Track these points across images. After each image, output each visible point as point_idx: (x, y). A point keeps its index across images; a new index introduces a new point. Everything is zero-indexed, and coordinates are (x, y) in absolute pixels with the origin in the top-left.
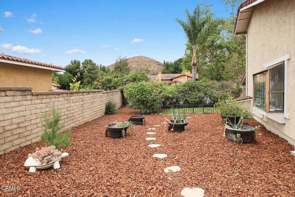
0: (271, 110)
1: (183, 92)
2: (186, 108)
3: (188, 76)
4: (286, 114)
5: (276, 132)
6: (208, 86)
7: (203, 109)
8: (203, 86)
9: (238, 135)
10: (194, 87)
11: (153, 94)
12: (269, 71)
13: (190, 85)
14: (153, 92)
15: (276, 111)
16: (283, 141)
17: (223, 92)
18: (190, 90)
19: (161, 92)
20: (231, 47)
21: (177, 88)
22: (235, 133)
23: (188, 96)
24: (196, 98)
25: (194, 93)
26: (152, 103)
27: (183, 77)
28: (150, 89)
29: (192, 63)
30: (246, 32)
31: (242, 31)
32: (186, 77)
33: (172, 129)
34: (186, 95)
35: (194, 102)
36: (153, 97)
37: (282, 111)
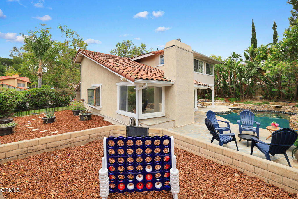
0: (96, 105)
1: (32, 97)
2: (34, 110)
3: (18, 80)
4: (101, 106)
5: (97, 114)
6: (53, 92)
7: (54, 109)
8: (49, 92)
9: (86, 117)
10: (42, 93)
11: (9, 100)
12: (95, 90)
13: (39, 92)
14: (9, 98)
15: (98, 106)
16: (100, 117)
17: (65, 97)
18: (39, 95)
19: (17, 98)
20: (67, 65)
21: (25, 94)
22: (85, 116)
23: (36, 100)
24: (44, 101)
25: (42, 97)
26: (8, 108)
27: (13, 80)
28: (5, 96)
29: (38, 73)
30: (80, 63)
31: (79, 62)
32: (16, 80)
33: (47, 122)
34: (34, 100)
35: (42, 104)
36: (9, 103)
37: (100, 105)
